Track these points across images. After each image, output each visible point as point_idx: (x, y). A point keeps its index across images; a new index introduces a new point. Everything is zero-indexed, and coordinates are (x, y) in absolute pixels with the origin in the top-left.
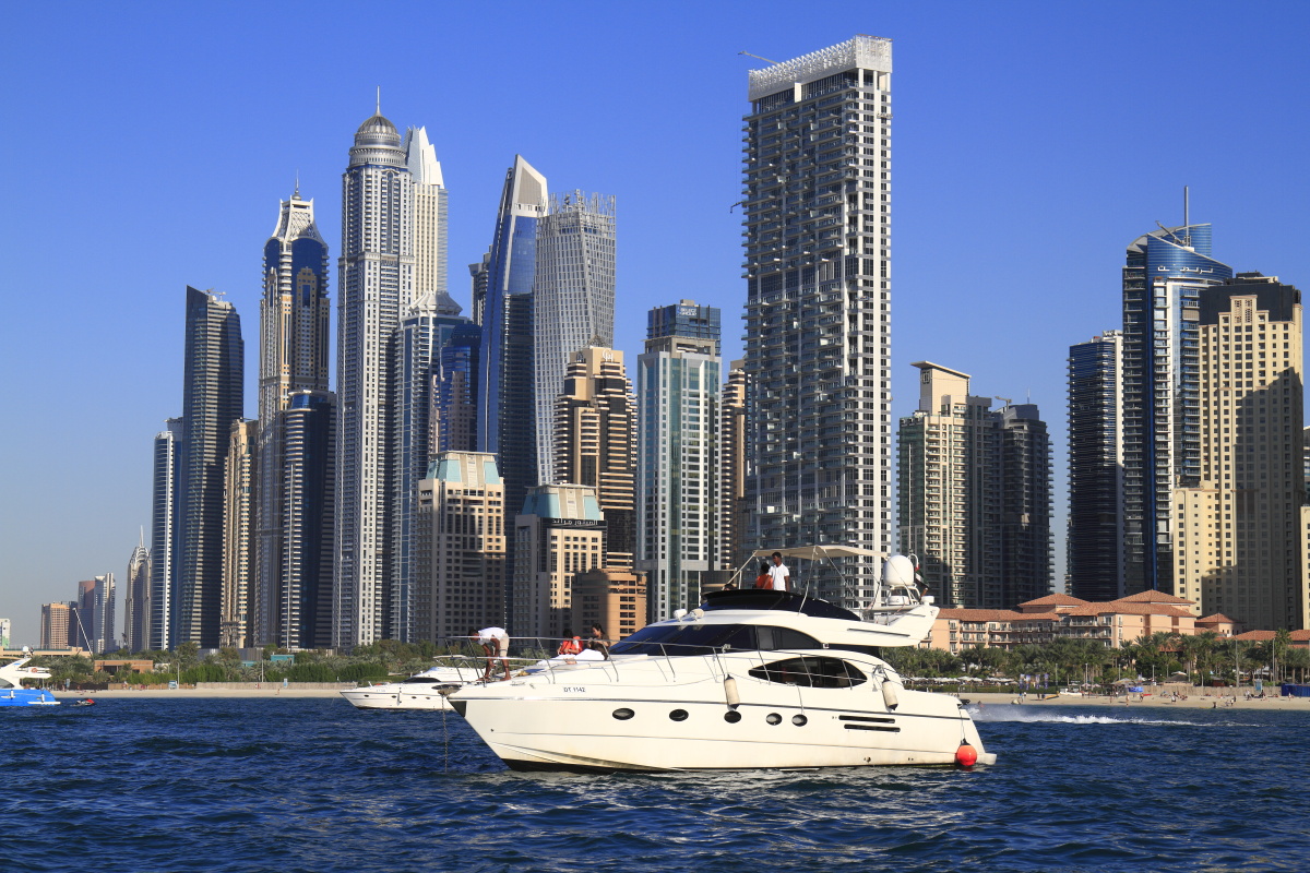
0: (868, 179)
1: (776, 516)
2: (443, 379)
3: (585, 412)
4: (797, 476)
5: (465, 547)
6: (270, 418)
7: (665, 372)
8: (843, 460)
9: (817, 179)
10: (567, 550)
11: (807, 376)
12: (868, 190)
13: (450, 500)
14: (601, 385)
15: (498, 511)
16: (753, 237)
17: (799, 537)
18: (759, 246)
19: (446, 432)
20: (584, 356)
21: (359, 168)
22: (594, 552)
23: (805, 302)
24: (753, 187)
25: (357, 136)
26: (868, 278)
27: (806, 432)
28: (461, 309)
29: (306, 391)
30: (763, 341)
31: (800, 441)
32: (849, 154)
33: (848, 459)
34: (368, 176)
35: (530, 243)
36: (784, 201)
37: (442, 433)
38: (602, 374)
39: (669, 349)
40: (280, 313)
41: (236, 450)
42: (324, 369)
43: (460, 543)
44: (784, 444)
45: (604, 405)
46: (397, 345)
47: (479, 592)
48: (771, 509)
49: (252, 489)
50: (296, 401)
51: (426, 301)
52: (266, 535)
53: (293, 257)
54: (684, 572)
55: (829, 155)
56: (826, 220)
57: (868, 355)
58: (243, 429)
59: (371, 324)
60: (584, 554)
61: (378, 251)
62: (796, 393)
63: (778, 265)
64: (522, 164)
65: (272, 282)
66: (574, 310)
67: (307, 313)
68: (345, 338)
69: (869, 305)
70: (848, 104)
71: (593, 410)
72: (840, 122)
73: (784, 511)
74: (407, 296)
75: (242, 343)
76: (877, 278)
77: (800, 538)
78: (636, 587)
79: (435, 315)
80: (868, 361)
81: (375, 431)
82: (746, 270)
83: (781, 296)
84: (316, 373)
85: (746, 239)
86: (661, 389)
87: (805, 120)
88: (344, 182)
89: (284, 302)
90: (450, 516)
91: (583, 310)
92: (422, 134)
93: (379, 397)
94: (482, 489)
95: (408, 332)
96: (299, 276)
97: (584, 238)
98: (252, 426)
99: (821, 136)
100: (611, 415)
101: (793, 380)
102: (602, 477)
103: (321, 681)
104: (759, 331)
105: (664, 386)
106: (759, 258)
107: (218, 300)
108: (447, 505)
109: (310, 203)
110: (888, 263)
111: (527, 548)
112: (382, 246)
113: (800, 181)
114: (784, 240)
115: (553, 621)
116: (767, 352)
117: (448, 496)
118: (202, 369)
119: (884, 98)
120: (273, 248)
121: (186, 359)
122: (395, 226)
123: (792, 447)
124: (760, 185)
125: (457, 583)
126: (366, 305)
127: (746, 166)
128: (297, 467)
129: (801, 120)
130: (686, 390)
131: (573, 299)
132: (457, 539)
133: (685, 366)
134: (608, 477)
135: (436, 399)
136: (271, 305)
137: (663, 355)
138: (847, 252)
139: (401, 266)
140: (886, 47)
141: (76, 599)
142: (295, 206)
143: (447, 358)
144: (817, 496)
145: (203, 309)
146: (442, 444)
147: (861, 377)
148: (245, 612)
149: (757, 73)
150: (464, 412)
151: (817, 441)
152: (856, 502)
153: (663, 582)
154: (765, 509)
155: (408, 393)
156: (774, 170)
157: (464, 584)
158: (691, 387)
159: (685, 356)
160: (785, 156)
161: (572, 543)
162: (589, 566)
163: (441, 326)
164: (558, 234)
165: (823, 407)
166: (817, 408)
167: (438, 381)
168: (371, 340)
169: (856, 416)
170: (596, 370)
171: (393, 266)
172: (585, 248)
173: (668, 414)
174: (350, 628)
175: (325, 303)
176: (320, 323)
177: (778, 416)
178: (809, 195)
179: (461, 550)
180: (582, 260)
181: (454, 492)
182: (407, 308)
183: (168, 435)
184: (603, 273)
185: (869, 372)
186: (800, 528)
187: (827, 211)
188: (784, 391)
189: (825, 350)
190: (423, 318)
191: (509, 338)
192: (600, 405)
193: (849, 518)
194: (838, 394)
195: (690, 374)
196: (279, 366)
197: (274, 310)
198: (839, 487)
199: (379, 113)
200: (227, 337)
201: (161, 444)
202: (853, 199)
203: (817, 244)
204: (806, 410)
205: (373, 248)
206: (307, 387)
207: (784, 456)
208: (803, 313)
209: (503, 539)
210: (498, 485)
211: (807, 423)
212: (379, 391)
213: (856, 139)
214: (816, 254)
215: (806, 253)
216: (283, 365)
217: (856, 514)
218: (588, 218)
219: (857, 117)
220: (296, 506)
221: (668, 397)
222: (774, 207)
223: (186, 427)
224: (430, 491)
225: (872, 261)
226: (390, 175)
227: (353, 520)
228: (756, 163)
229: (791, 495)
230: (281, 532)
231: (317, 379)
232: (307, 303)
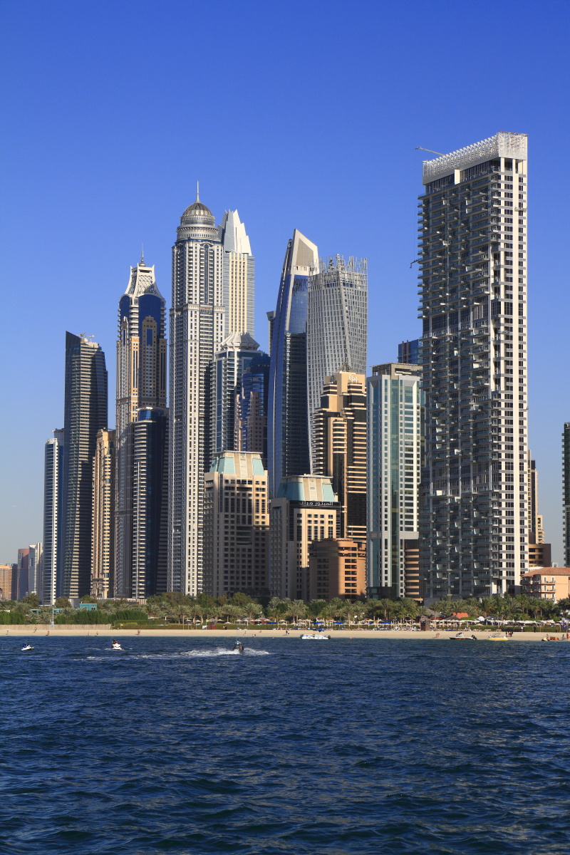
0: (508, 242)
1: (443, 498)
2: (244, 398)
3: (336, 421)
4: (458, 467)
5: (238, 522)
6: (123, 427)
7: (386, 390)
8: (490, 455)
9: (471, 242)
10: (310, 525)
11: (465, 391)
12: (508, 250)
13: (227, 488)
14: (348, 400)
15: (263, 495)
16: (425, 288)
17: (460, 513)
18: (431, 294)
19: (246, 437)
20: (335, 379)
21: (184, 242)
22: (331, 526)
23: (462, 335)
24: (426, 250)
25: (182, 218)
26: (508, 316)
27: (464, 434)
28: (259, 346)
29: (148, 408)
30: (434, 366)
31: (459, 440)
32: (493, 223)
33: (494, 454)
34: (190, 248)
35: (305, 295)
36: (448, 260)
37: (244, 437)
38: (349, 392)
39: (389, 373)
40: (130, 350)
41: (100, 452)
42: (163, 391)
43: (235, 519)
44: (448, 444)
45: (350, 416)
46: (212, 373)
47: (250, 556)
48: (439, 493)
49: (112, 481)
50: (142, 415)
51: (233, 339)
52: (121, 514)
53: (139, 308)
54: (401, 540)
55: (480, 224)
56: (477, 273)
57: (509, 375)
58: (105, 436)
59: (193, 358)
60: (322, 528)
61: (198, 303)
62: (457, 404)
63: (444, 308)
64: (299, 236)
65: (125, 327)
66: (336, 345)
67: (150, 349)
68: (175, 368)
69: (509, 337)
70: (493, 185)
71: (342, 419)
72: (487, 198)
73: (449, 494)
74: (220, 336)
75: (106, 373)
76: (515, 317)
77: (460, 515)
78: (357, 552)
79: (239, 350)
80: (509, 380)
81: (197, 437)
82: (421, 312)
83: (446, 331)
84: (157, 394)
85: (421, 289)
86: (384, 403)
87: (463, 198)
88: (174, 252)
89: (133, 342)
90: (227, 499)
91: (343, 345)
92: (235, 216)
93: (200, 411)
94: (251, 479)
95: (220, 363)
96: (144, 322)
97: (343, 291)
98: (112, 435)
99: (474, 210)
100: (356, 423)
101: (454, 395)
102: (348, 469)
103: (97, 623)
104: (431, 358)
105: (386, 400)
106: (431, 303)
107: (89, 341)
108: (224, 491)
109: (152, 269)
110: (525, 306)
111: (279, 523)
112: (200, 299)
113: (459, 244)
114: (448, 289)
115: (299, 578)
116: (435, 374)
117: (224, 485)
118: (77, 392)
119: (521, 180)
120: (125, 302)
121: (66, 385)
122: (211, 285)
123: (454, 445)
124: (431, 248)
125: (232, 550)
126: (189, 343)
127: (421, 233)
128: (142, 464)
129: (459, 198)
130: (403, 403)
131: (335, 336)
132: (233, 516)
133: (401, 385)
134: (354, 470)
135: (239, 413)
136: (124, 344)
137: (385, 377)
138: (492, 297)
139: (215, 314)
140: (523, 141)
141: (16, 562)
142: (141, 271)
143: (246, 382)
144: (472, 482)
145: (78, 349)
146: (244, 445)
147: (503, 392)
148: (108, 571)
149: (429, 163)
150: (259, 422)
151: (472, 441)
152: (500, 487)
153: (386, 548)
154: (436, 493)
155: (219, 408)
156: (440, 236)
157: (238, 550)
158: (406, 401)
159: (402, 377)
160: (448, 225)
161: (313, 519)
162: (326, 536)
163: (243, 358)
164: (323, 288)
165: (476, 414)
166: (471, 416)
167: (240, 399)
168: (193, 369)
169: (499, 421)
170: (344, 389)
171: (208, 315)
172: (344, 298)
173: (389, 421)
174: (180, 583)
175: (163, 343)
176: (160, 357)
177: (444, 422)
178: (465, 255)
179: (235, 525)
180: (341, 307)
181: (230, 481)
182: (219, 345)
183: (54, 441)
184: (358, 317)
185: (509, 388)
186: (460, 507)
187: (478, 267)
188: (448, 403)
189: (477, 372)
190: (229, 352)
191: (290, 366)
192: (347, 416)
193: (494, 499)
194: (487, 405)
195: (406, 391)
196: (130, 389)
197: (126, 348)
198: (488, 476)
199: (198, 201)
200: (95, 369)
201: (49, 448)
202: (497, 257)
203: (471, 292)
204: (464, 417)
205: (194, 301)
206: (150, 405)
207: (449, 452)
208: (461, 345)
209: (267, 516)
210: (263, 476)
211: (464, 427)
212: (200, 407)
213: (498, 211)
214: (471, 299)
215: (463, 298)
216: (133, 389)
217: (500, 496)
218: (346, 275)
219: (499, 194)
220: (142, 492)
221: (389, 409)
222: (440, 264)
223: (66, 434)
224: (212, 481)
225: (511, 304)
226: (206, 247)
227: (181, 503)
228: (428, 231)
229: (454, 482)
230: (132, 513)
231: (158, 398)
232: (150, 342)
